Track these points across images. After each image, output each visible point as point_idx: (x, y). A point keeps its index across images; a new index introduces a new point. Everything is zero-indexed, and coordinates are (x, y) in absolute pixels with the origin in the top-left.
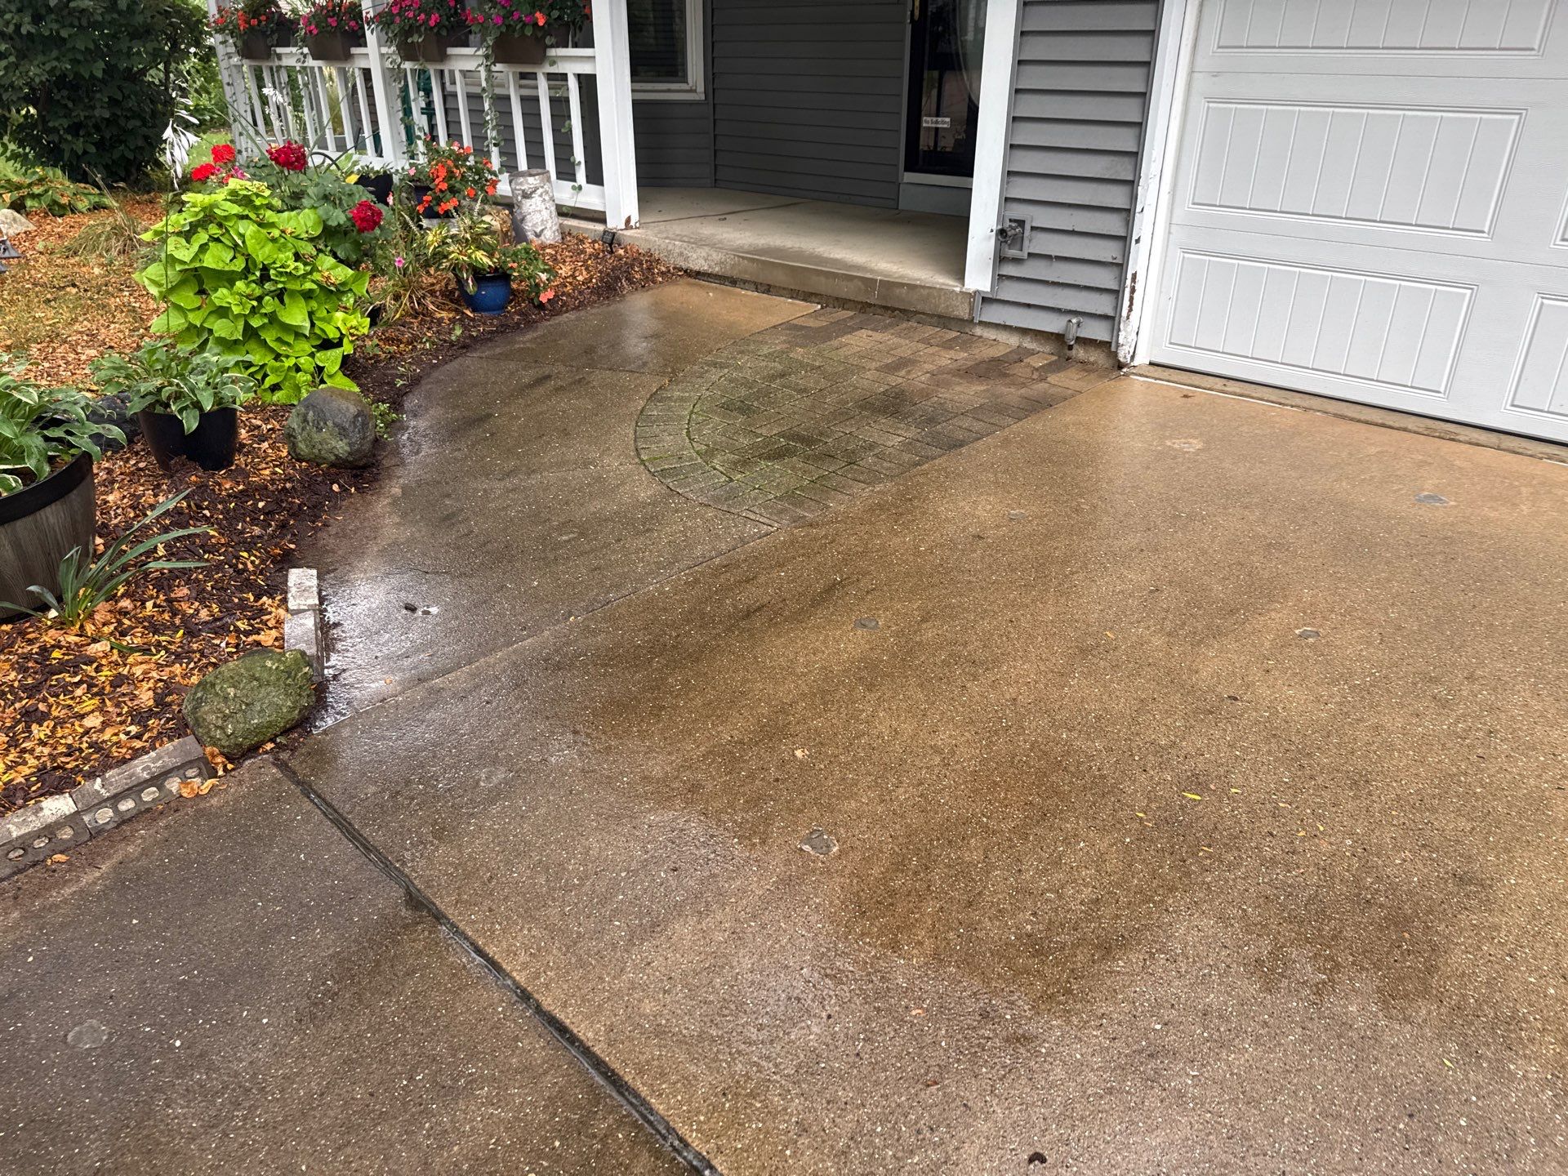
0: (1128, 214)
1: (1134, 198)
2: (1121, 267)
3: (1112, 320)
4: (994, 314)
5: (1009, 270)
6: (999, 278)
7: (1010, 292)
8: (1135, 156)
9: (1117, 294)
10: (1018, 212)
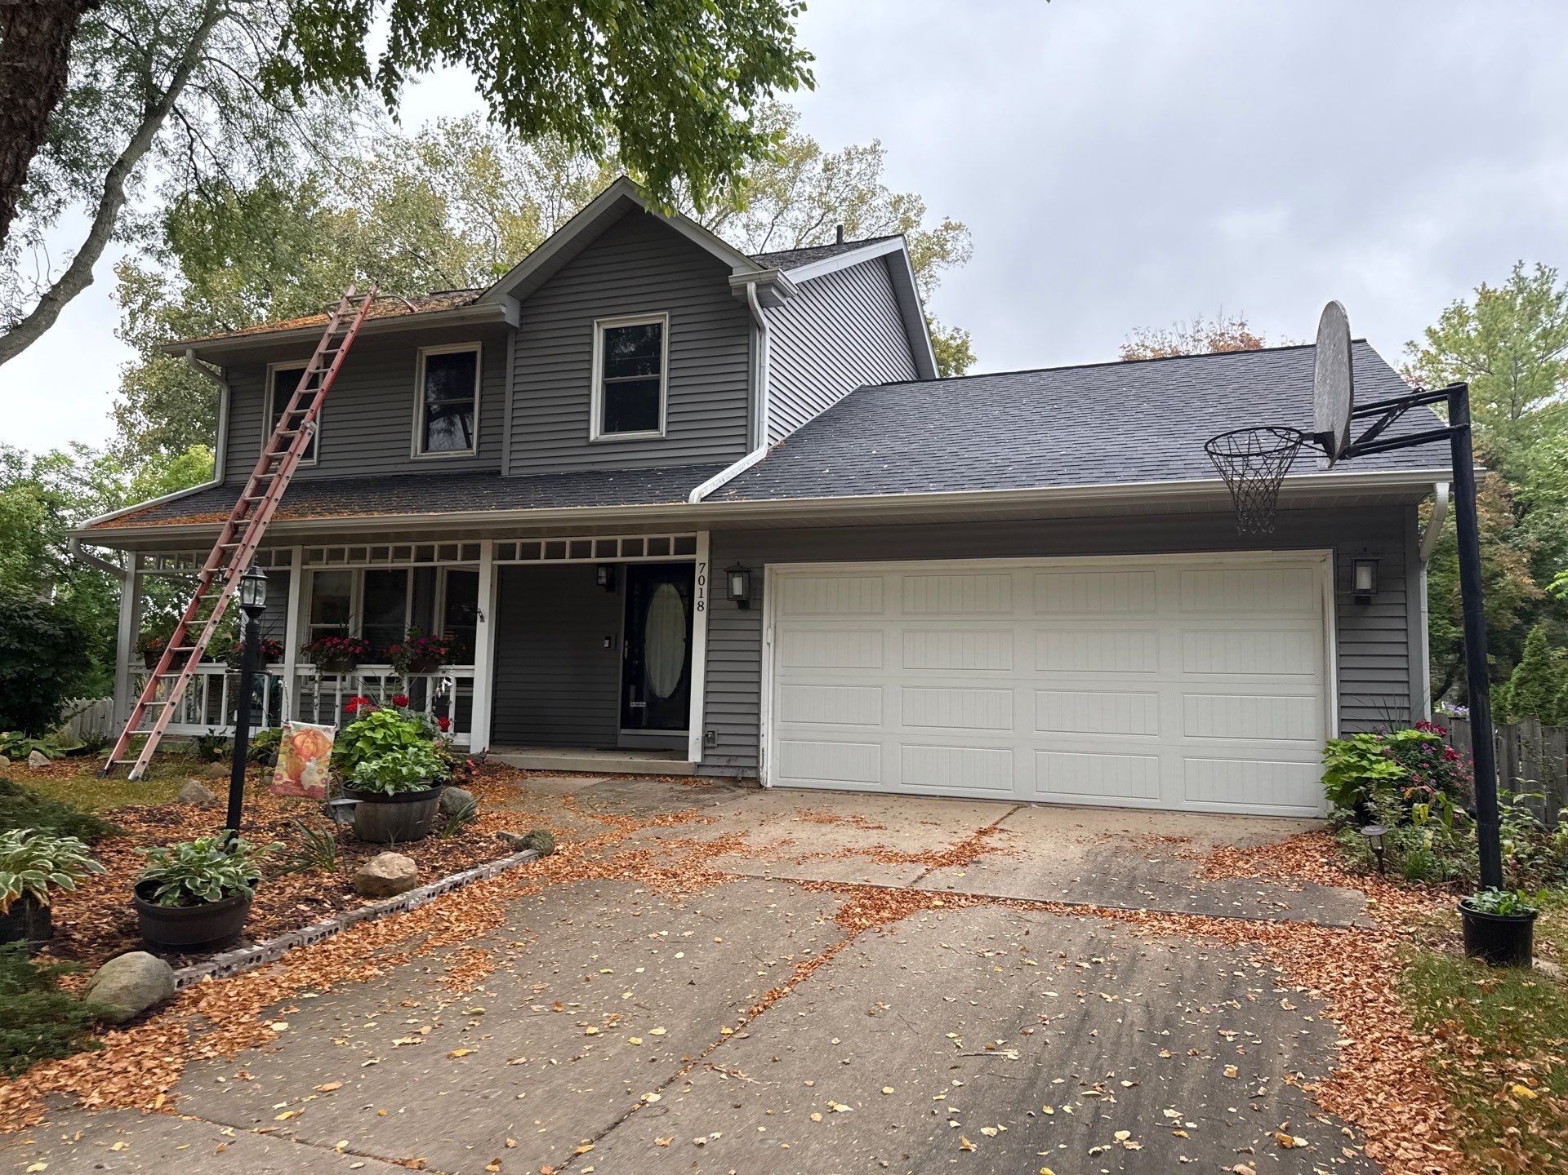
0: (758, 726)
1: (759, 719)
2: (757, 746)
3: (757, 768)
4: (703, 772)
5: (708, 752)
6: (704, 756)
7: (710, 761)
8: (758, 704)
9: (757, 757)
10: (711, 728)
